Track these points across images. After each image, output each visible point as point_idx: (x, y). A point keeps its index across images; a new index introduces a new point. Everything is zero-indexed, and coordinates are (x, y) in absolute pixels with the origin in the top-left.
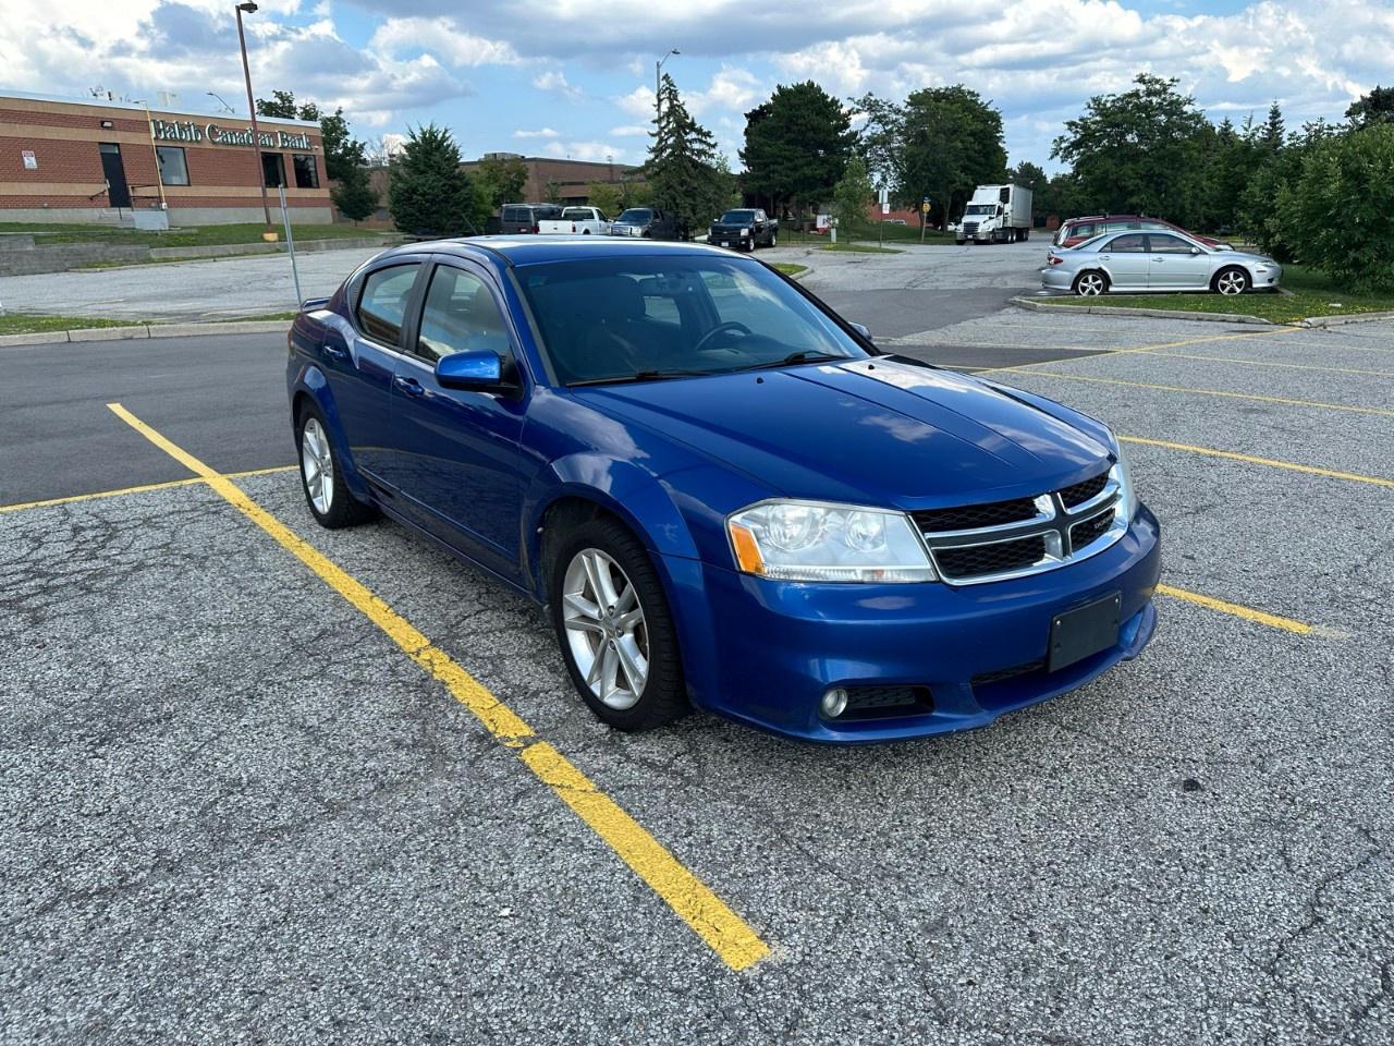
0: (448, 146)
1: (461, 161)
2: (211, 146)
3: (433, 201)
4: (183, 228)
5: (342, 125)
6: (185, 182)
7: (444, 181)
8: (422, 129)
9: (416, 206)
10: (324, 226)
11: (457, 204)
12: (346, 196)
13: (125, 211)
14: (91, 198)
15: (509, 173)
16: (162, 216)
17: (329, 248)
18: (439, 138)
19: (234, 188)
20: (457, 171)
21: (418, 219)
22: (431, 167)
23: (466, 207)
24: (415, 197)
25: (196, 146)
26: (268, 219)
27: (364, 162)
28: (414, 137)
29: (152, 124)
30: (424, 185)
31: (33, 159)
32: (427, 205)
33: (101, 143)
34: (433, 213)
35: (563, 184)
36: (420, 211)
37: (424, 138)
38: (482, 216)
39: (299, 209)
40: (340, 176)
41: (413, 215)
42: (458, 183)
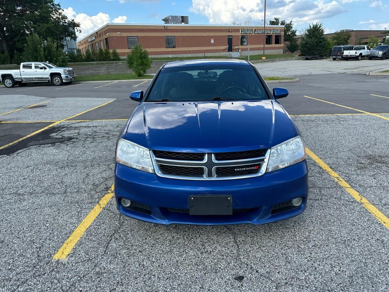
0: (321, 29)
1: (324, 34)
2: (254, 34)
3: (312, 46)
4: (243, 56)
5: (291, 26)
6: (246, 45)
7: (317, 40)
8: (313, 25)
9: (307, 48)
10: (280, 55)
11: (320, 46)
12: (290, 46)
13: (231, 53)
14: (224, 50)
15: (344, 36)
16: (239, 53)
17: (279, 61)
18: (318, 27)
19: (258, 45)
20: (322, 36)
21: (307, 52)
22: (314, 36)
23: (323, 47)
24: (307, 45)
25: (250, 35)
26: (264, 53)
27: (296, 35)
28: (310, 27)
29: (240, 30)
30: (310, 41)
31: (213, 41)
32: (311, 47)
33: (228, 36)
34: (312, 50)
35: (364, 38)
36: (308, 49)
37: (313, 27)
38: (329, 50)
39: (274, 50)
40: (288, 40)
41: (305, 50)
42: (322, 40)
